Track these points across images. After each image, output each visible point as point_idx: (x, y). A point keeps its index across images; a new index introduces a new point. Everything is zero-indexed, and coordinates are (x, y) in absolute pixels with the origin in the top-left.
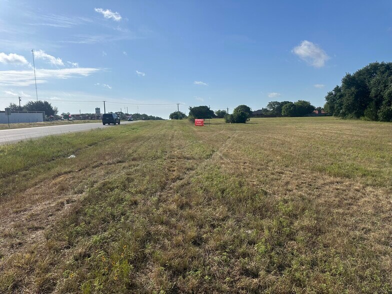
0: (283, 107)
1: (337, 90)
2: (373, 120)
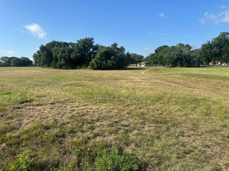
0: (12, 60)
1: (38, 52)
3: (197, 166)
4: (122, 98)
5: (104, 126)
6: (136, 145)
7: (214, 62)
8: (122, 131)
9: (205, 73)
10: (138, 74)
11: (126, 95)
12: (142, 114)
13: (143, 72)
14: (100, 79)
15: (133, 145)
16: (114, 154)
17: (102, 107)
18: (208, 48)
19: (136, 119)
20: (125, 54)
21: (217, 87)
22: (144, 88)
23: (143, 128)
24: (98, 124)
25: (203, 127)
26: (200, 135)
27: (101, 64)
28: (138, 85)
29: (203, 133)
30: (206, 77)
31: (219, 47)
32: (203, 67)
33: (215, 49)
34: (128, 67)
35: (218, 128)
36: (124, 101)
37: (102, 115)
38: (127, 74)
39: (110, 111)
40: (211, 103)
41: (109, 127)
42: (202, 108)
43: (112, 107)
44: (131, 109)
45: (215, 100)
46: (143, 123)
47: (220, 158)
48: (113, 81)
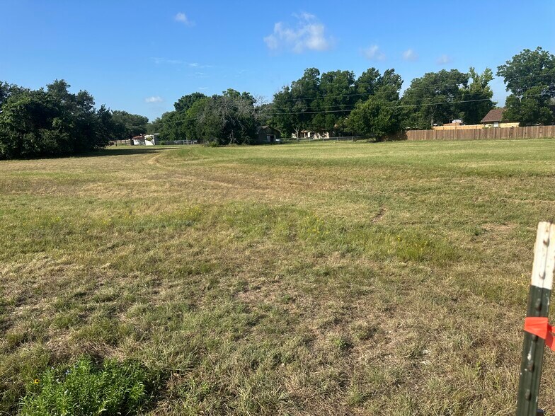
3: (272, 345)
4: (95, 232)
5: (42, 312)
6: (138, 338)
7: (300, 133)
9: (284, 156)
10: (137, 165)
11: (108, 220)
12: (153, 261)
13: (150, 160)
14: (22, 185)
15: (130, 341)
17: (31, 264)
18: (286, 103)
19: (136, 277)
20: (94, 112)
21: (306, 183)
22: (155, 199)
23: (156, 293)
24: (21, 311)
25: (283, 265)
26: (277, 281)
27: (20, 142)
28: (139, 192)
29: (282, 277)
30: (286, 163)
31: (306, 100)
32: (281, 143)
33: (300, 105)
34: (108, 148)
35: (309, 261)
36: (101, 237)
37: (35, 286)
38: (107, 166)
39: (61, 270)
40: (296, 215)
41: (57, 311)
42: (281, 228)
43: (64, 259)
44: (123, 254)
45: (304, 208)
46: (156, 283)
47: (313, 316)
48: (63, 188)
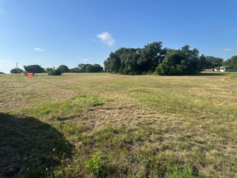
0: (86, 67)
1: (108, 59)
2: (122, 74)
4: (195, 109)
5: (174, 139)
6: (215, 168)
8: (195, 148)
10: (215, 81)
11: (201, 105)
12: (223, 130)
13: (222, 79)
14: (168, 86)
15: (211, 167)
16: (187, 173)
17: (170, 117)
19: (215, 136)
20: (198, 57)
22: (224, 99)
23: (225, 148)
24: (167, 135)
27: (169, 69)
28: (216, 94)
34: (202, 72)
36: (197, 112)
37: (172, 127)
38: (201, 80)
39: (181, 123)
41: (179, 140)
43: (182, 118)
44: (208, 123)
46: (225, 142)
48: (183, 88)
